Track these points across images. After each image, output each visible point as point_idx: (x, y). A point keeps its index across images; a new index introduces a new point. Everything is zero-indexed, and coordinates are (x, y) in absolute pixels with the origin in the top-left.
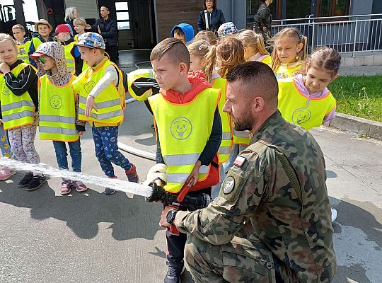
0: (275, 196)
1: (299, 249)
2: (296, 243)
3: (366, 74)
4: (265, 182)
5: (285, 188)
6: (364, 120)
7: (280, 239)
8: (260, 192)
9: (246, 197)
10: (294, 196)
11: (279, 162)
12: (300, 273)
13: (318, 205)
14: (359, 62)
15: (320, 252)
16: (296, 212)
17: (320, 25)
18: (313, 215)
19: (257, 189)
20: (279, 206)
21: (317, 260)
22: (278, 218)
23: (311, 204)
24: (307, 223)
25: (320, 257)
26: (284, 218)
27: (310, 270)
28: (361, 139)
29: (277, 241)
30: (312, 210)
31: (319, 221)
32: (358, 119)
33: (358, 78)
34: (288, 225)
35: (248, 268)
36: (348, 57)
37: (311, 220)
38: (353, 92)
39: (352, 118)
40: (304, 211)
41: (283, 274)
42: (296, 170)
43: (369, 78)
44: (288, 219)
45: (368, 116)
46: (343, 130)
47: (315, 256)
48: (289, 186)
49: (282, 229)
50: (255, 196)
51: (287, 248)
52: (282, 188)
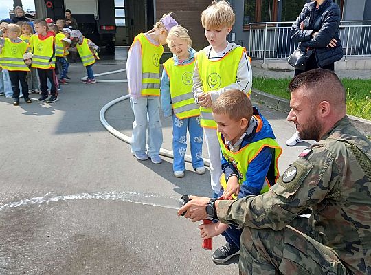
3: (361, 78)
4: (333, 174)
5: (360, 182)
7: (358, 243)
8: (325, 185)
9: (307, 188)
11: (351, 154)
14: (351, 66)
19: (321, 182)
26: (363, 218)
29: (355, 246)
34: (369, 227)
39: (358, 119)
43: (364, 81)
48: (365, 180)
50: (318, 189)
51: (365, 254)
52: (357, 182)
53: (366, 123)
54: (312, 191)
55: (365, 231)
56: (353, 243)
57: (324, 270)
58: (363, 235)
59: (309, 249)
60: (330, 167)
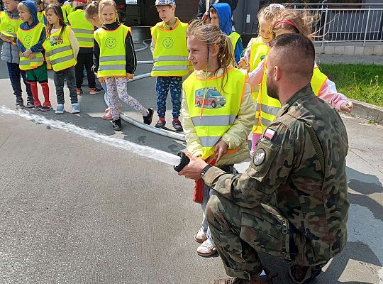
0: (301, 166)
1: (316, 219)
2: (314, 213)
3: (376, 63)
4: (295, 154)
5: (311, 160)
6: (374, 107)
7: (299, 208)
8: (290, 163)
10: (318, 168)
11: (307, 134)
12: (314, 241)
13: (339, 178)
14: (368, 51)
15: (334, 223)
16: (318, 184)
17: (333, 11)
18: (334, 188)
19: (286, 161)
20: (303, 177)
21: (331, 231)
22: (300, 189)
23: (332, 176)
24: (327, 195)
25: (334, 228)
26: (306, 189)
27: (324, 239)
28: (369, 125)
29: (296, 210)
30: (333, 183)
31: (339, 193)
32: (368, 105)
33: (368, 66)
34: (308, 195)
35: (264, 230)
36: (358, 45)
37: (331, 193)
38: (363, 78)
39: (362, 103)
40: (325, 184)
41: (297, 241)
42: (322, 143)
43: (378, 67)
44: (309, 190)
45: (376, 102)
46: (352, 116)
47: (330, 226)
48: (315, 158)
49: (302, 200)
50: (284, 167)
51: (304, 218)
52: (308, 159)
53: (368, 106)
54: (279, 170)
55: (305, 198)
56: (294, 208)
57: (279, 229)
58: (304, 202)
59: (264, 214)
60: (292, 148)
